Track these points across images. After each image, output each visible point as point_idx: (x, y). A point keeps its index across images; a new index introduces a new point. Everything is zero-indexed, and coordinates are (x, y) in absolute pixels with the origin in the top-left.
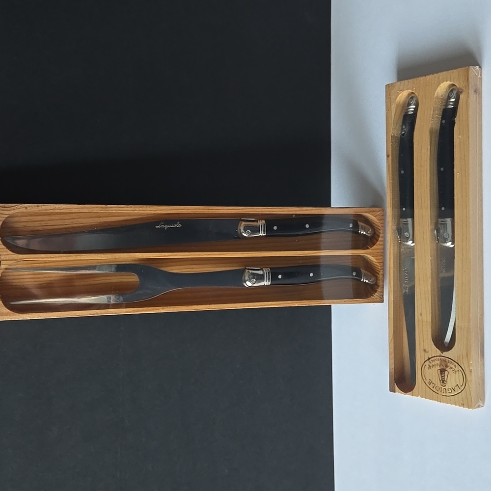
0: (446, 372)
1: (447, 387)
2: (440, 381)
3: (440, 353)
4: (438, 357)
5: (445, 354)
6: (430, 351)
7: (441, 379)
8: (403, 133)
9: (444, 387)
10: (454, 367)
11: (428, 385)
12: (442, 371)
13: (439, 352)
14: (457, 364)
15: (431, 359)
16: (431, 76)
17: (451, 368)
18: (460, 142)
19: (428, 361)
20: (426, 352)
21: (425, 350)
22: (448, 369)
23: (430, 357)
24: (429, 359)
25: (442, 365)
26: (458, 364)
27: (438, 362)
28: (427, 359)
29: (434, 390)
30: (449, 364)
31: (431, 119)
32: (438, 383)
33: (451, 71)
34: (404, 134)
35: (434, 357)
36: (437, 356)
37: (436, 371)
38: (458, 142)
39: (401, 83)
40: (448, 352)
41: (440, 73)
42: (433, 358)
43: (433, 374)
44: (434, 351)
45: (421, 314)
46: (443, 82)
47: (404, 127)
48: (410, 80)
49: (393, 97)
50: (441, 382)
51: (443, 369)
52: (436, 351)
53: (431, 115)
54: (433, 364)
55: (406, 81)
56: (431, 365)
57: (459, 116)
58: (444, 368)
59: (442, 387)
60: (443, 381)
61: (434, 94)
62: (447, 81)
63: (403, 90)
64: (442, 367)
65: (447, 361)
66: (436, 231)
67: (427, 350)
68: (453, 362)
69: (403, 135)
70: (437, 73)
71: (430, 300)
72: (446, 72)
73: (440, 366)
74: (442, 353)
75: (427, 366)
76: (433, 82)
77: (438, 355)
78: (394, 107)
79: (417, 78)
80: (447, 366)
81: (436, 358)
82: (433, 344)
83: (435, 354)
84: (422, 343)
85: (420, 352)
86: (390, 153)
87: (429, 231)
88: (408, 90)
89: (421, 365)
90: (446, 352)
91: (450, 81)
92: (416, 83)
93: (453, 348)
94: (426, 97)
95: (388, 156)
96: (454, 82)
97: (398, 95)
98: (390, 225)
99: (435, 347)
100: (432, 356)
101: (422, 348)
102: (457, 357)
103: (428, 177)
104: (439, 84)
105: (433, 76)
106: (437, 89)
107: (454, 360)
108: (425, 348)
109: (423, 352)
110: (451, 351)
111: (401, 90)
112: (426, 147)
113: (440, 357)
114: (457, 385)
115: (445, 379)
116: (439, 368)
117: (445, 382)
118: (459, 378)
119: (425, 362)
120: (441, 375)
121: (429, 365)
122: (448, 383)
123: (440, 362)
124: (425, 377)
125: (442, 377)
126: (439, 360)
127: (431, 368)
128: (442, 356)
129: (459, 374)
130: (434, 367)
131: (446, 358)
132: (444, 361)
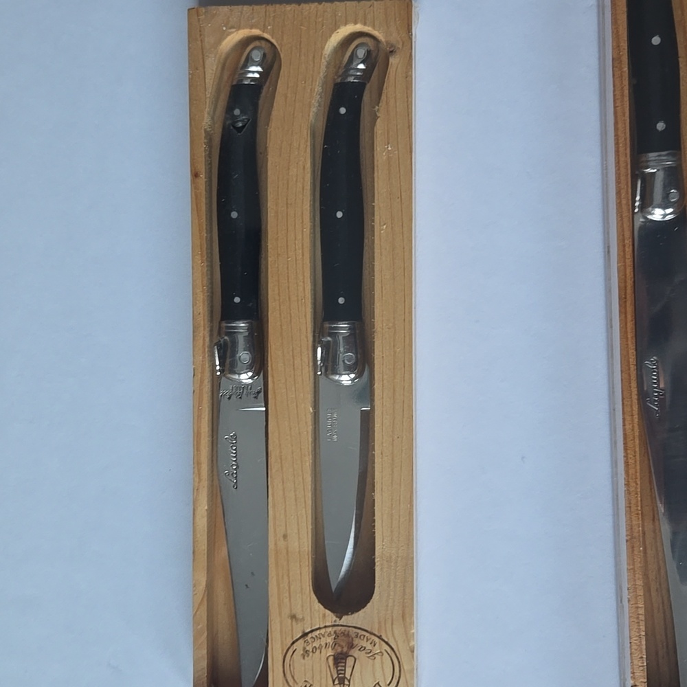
0: (350, 661)
2: (334, 681)
3: (335, 618)
4: (330, 629)
5: (347, 620)
6: (308, 618)
7: (335, 676)
8: (240, 125)
10: (369, 647)
12: (340, 659)
13: (331, 617)
14: (377, 639)
15: (310, 635)
16: (314, 6)
17: (362, 649)
18: (389, 158)
20: (297, 620)
22: (355, 652)
23: (307, 631)
24: (305, 635)
25: (339, 646)
26: (380, 637)
27: (330, 640)
28: (300, 635)
30: (356, 641)
34: (243, 127)
35: (319, 628)
36: (325, 627)
37: (324, 659)
38: (385, 158)
39: (231, 10)
40: (356, 615)
41: (338, 3)
42: (317, 633)
43: (316, 667)
44: (321, 616)
46: (346, 24)
47: (237, 112)
49: (209, 40)
50: (336, 682)
51: (341, 653)
52: (324, 616)
54: (316, 644)
55: (246, 8)
56: (309, 648)
57: (387, 103)
58: (345, 649)
60: (342, 681)
61: (323, 48)
62: (356, 23)
63: (239, 28)
64: (339, 650)
65: (354, 636)
67: (299, 616)
68: (367, 634)
69: (240, 130)
72: (354, 4)
73: (333, 649)
74: (340, 618)
75: (300, 651)
76: (320, 19)
79: (278, 6)
80: (351, 646)
81: (323, 631)
82: (317, 601)
83: (321, 623)
84: (286, 601)
85: (281, 623)
86: (202, 168)
87: (308, 350)
88: (251, 29)
89: (283, 651)
90: (349, 617)
91: (365, 24)
92: (274, 16)
93: (369, 605)
94: (300, 52)
95: (195, 175)
96: (374, 27)
97: (223, 36)
98: (201, 334)
99: (321, 607)
100: (313, 628)
101: (286, 612)
102: (379, 623)
103: (307, 230)
104: (335, 27)
105: (321, 7)
106: (330, 36)
107: (369, 630)
108: (294, 612)
109: (290, 621)
110: (362, 611)
111: (232, 27)
112: (301, 163)
113: (335, 628)
114: (378, 683)
115: (348, 676)
116: (330, 652)
117: (346, 682)
118: (382, 667)
119: (293, 643)
120: (337, 668)
121: (304, 648)
122: (354, 684)
123: (335, 639)
124: (293, 677)
125: (338, 671)
126: (329, 635)
127: (311, 654)
128: (338, 625)
129: (384, 661)
130: (318, 651)
131: (350, 628)
132: (344, 634)
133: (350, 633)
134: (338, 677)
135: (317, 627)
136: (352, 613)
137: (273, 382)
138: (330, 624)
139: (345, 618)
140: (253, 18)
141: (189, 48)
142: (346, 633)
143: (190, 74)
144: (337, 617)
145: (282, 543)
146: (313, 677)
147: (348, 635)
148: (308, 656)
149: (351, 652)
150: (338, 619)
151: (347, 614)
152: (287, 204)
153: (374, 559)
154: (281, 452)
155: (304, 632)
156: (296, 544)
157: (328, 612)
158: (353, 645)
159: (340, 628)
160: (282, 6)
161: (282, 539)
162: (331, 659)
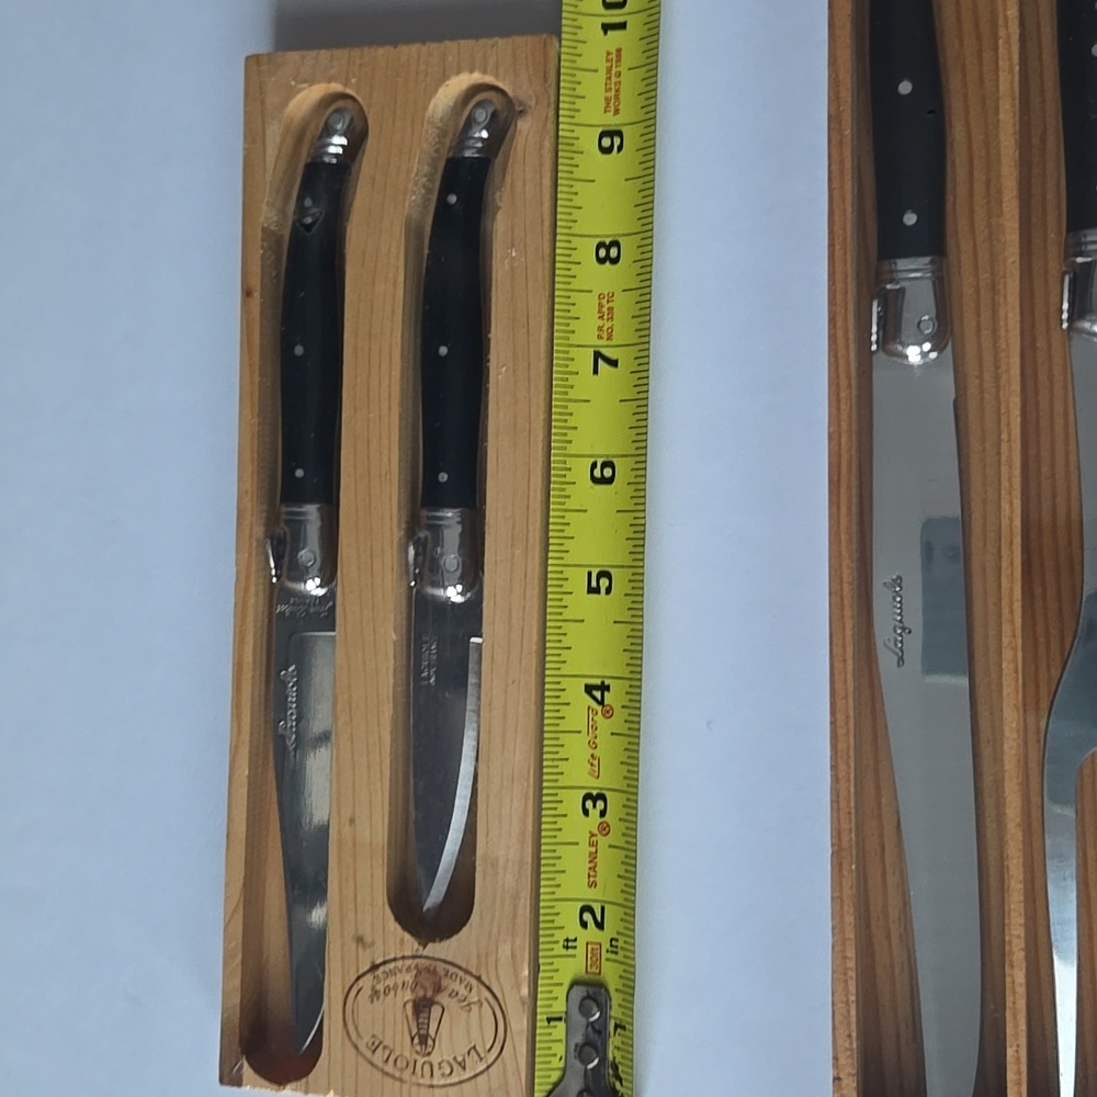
0: (436, 1011)
1: (435, 1058)
2: (412, 1039)
3: (416, 945)
4: (410, 961)
5: (434, 949)
6: (379, 943)
7: (414, 1031)
8: (309, 220)
9: (426, 1059)
10: (463, 992)
11: (368, 1054)
12: (422, 1006)
13: (410, 944)
14: (474, 982)
15: (381, 969)
16: (414, 48)
17: (454, 994)
18: (513, 269)
19: (369, 977)
20: (364, 944)
21: (360, 940)
22: (443, 998)
23: (378, 961)
24: (374, 967)
25: (422, 987)
26: (479, 979)
27: (409, 978)
28: (367, 968)
29: (389, 1068)
30: (445, 982)
31: (410, 186)
32: (405, 1048)
33: (491, 42)
34: (313, 224)
35: (395, 959)
36: (403, 958)
37: (400, 1005)
38: (507, 268)
39: (303, 58)
40: (446, 943)
41: (448, 43)
42: (392, 965)
43: (389, 1016)
44: (396, 940)
45: (352, 821)
46: (458, 73)
47: (308, 202)
48: (337, 52)
49: (272, 100)
50: (416, 1040)
51: (424, 998)
52: (402, 941)
53: (413, 176)
54: (390, 982)
56: (380, 987)
57: (513, 188)
58: (429, 994)
59: (418, 1057)
60: (424, 1040)
61: (425, 108)
62: (472, 71)
63: (312, 82)
64: (421, 993)
65: (442, 973)
66: (412, 551)
67: (368, 939)
68: (461, 973)
69: (308, 228)
70: (439, 39)
71: (387, 773)
72: (471, 42)
73: (413, 991)
74: (425, 947)
75: (366, 992)
76: (423, 67)
77: (408, 953)
78: (274, 133)
79: (366, 49)
80: (438, 989)
81: (400, 963)
82: (392, 918)
83: (398, 952)
84: (351, 915)
85: (343, 946)
86: (256, 283)
87: (392, 548)
88: (329, 82)
89: (343, 988)
90: (437, 944)
91: (485, 72)
92: (361, 65)
93: (465, 930)
94: (395, 114)
95: (247, 293)
96: (496, 75)
97: (291, 93)
98: (247, 522)
99: (399, 928)
100: (387, 958)
101: (350, 931)
102: (479, 957)
103: (396, 373)
104: (444, 78)
105: (424, 49)
106: (436, 91)
107: (464, 966)
108: (360, 933)
109: (354, 945)
110: (455, 938)
111: (305, 82)
112: (391, 275)
113: (416, 961)
114: (474, 1047)
115: (432, 1032)
116: (408, 996)
117: (430, 1042)
118: (481, 1024)
119: (358, 978)
120: (417, 1019)
121: (373, 988)
122: (440, 1046)
123: (416, 976)
124: (356, 1028)
125: (418, 1025)
126: (408, 969)
127: (382, 996)
128: (421, 957)
129: (483, 1014)
130: (392, 992)
131: (438, 963)
132: (429, 971)
133: (438, 969)
134: (418, 1033)
135: (392, 956)
136: (441, 940)
137: (343, 594)
138: (410, 954)
139: (430, 945)
140: (332, 67)
141: (246, 113)
142: (432, 968)
143: (244, 149)
144: (420, 944)
145: (347, 830)
146: (384, 1032)
147: (434, 972)
148: (378, 998)
149: (439, 998)
150: (421, 948)
151: (434, 942)
152: (370, 336)
153: (475, 861)
154: (350, 697)
155: (373, 963)
156: (367, 833)
157: (407, 936)
158: (440, 988)
159: (423, 961)
160: (372, 49)
161: (348, 824)
162: (409, 1007)
